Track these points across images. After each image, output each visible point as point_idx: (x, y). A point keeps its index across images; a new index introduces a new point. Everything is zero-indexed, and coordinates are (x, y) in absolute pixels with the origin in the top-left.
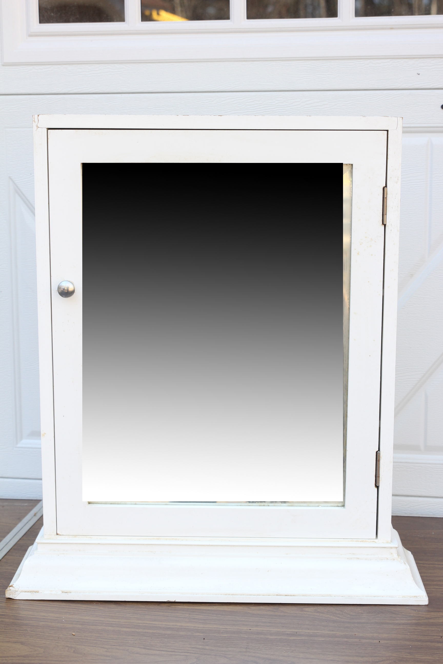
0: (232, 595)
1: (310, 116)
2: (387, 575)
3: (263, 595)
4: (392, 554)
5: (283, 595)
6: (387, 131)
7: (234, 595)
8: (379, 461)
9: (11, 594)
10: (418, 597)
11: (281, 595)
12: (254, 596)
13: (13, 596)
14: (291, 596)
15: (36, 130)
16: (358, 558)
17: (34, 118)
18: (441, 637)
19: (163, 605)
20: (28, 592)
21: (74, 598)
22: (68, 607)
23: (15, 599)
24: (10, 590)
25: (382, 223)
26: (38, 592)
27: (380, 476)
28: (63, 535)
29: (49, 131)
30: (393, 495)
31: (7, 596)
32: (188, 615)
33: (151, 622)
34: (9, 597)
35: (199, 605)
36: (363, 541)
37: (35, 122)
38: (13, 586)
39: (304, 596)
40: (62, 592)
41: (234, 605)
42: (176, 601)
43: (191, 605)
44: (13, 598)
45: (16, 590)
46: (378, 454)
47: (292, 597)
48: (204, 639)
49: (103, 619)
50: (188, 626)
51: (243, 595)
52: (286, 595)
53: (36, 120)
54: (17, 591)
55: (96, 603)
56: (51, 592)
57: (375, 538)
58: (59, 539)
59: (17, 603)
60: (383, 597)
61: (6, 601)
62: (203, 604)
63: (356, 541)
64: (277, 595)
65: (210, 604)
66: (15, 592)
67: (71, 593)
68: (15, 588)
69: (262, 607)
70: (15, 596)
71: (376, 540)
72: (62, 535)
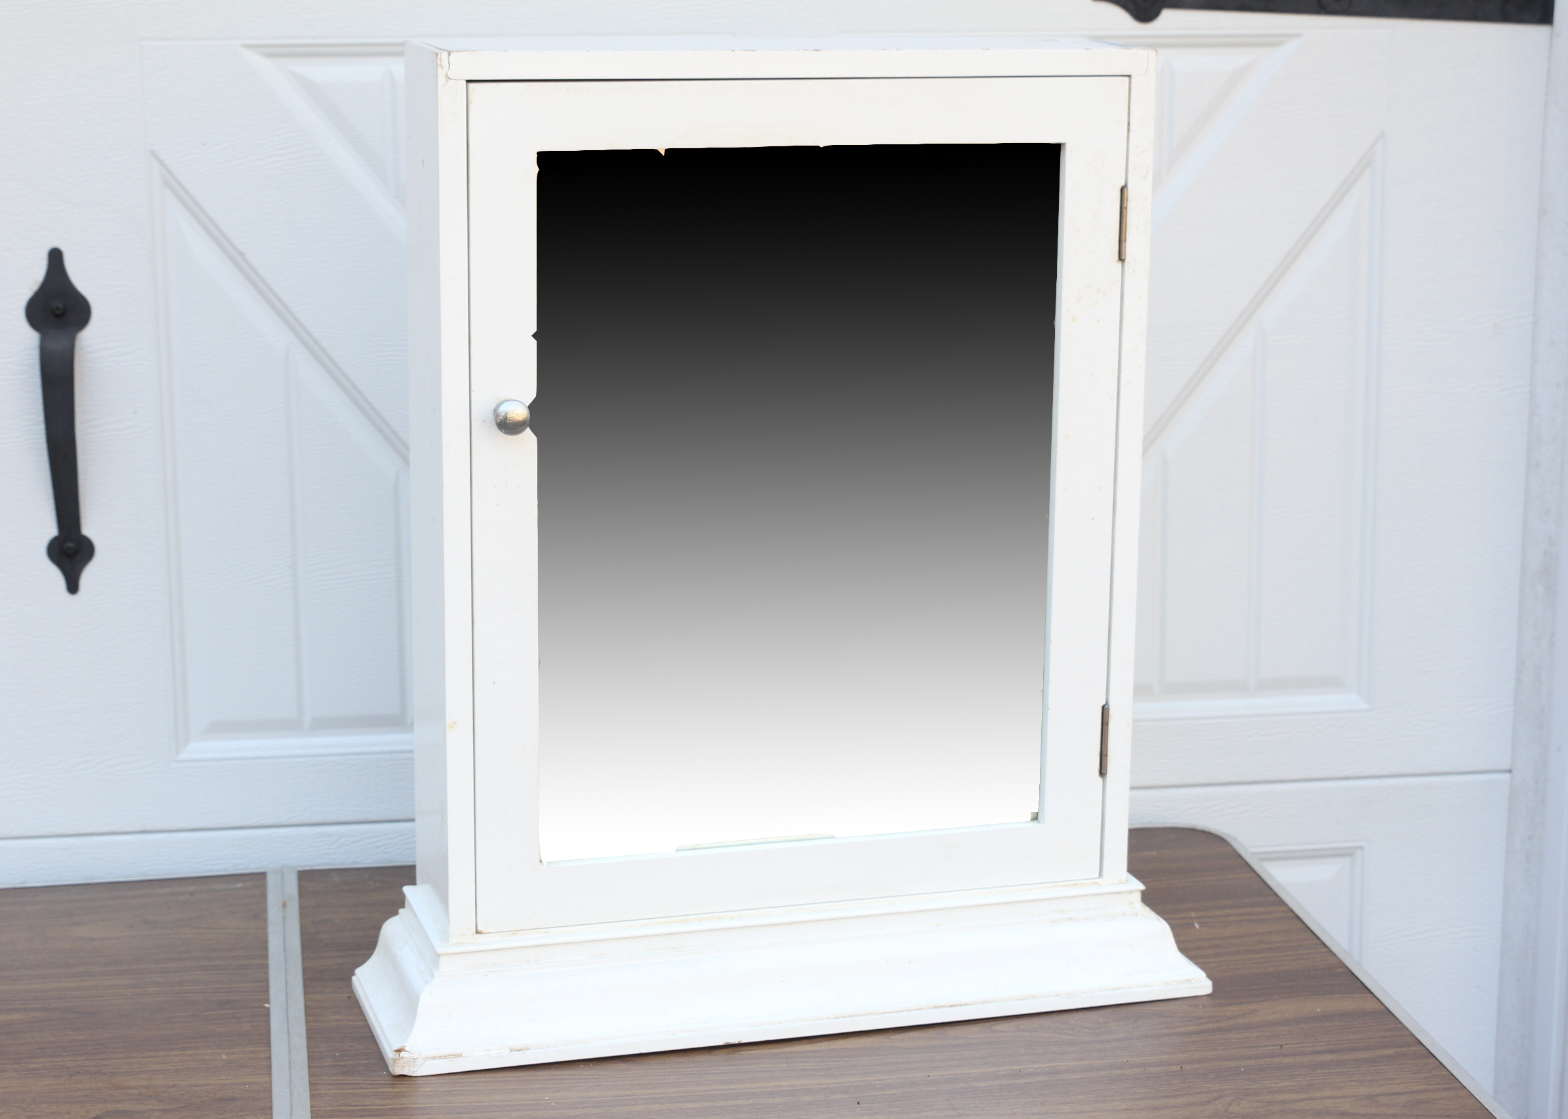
0: (849, 1016)
1: (987, 49)
2: (1130, 945)
3: (908, 1011)
4: (1131, 904)
5: (946, 1007)
6: (1129, 76)
7: (853, 1016)
8: (1107, 724)
9: (405, 1067)
10: (1192, 981)
11: (941, 1007)
12: (893, 1014)
13: (410, 1070)
14: (961, 1005)
15: (444, 85)
16: (1072, 919)
17: (441, 60)
18: (1281, 1046)
19: (717, 1052)
20: (440, 1057)
21: (536, 1060)
22: (533, 1078)
23: (414, 1075)
24: (403, 1058)
25: (1117, 258)
26: (459, 1056)
27: (1108, 754)
28: (490, 933)
29: (472, 85)
30: (1132, 788)
31: (398, 1071)
32: (785, 1065)
33: (727, 1087)
34: (401, 1073)
35: (789, 1044)
36: (1075, 885)
37: (442, 68)
38: (406, 1049)
39: (984, 1002)
40: (512, 1050)
41: (855, 1036)
42: (742, 1042)
43: (771, 1046)
44: (410, 1075)
45: (415, 1057)
46: (1105, 710)
47: (964, 1007)
48: (858, 1103)
49: (628, 1092)
50: (805, 1085)
51: (871, 1014)
52: (951, 1006)
53: (445, 64)
54: (416, 1059)
55: (584, 1065)
56: (488, 1053)
57: (1097, 876)
58: (482, 942)
59: (420, 1082)
60: (1129, 988)
61: (392, 1082)
62: (794, 1042)
63: (1063, 886)
64: (935, 1007)
65: (810, 1041)
66: (414, 1062)
67: (528, 1049)
68: (412, 1054)
69: (912, 1034)
70: (415, 1069)
71: (1098, 880)
72: (488, 932)
